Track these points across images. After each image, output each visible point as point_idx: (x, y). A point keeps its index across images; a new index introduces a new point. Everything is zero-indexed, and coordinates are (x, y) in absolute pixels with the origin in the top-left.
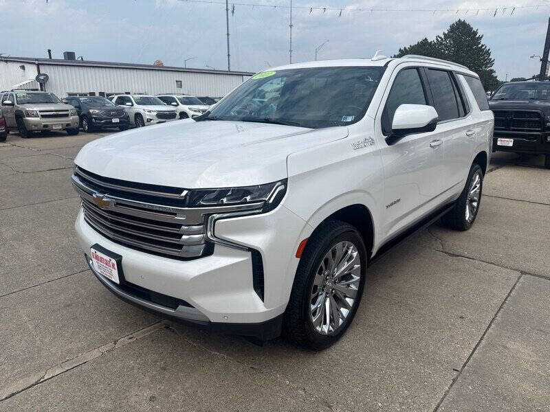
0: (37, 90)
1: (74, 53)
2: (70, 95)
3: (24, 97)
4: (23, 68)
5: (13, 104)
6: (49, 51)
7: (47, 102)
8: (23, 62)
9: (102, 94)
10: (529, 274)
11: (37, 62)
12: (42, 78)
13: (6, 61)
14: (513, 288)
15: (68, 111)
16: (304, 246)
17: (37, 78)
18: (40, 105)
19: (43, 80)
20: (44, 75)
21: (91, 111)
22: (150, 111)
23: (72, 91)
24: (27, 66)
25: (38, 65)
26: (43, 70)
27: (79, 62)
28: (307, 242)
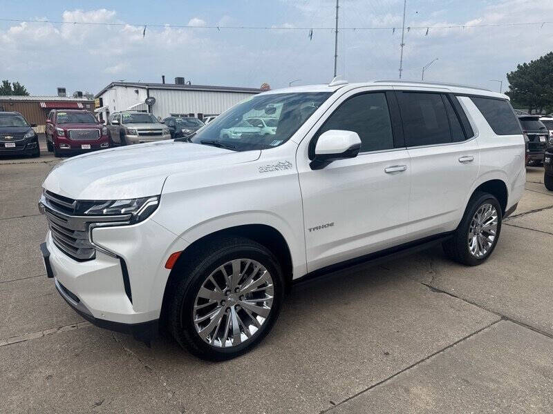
0: (146, 111)
1: (183, 78)
2: (173, 115)
3: (128, 117)
4: (137, 92)
5: (119, 124)
6: (163, 77)
7: (146, 122)
8: (137, 87)
9: (200, 116)
10: (511, 320)
11: (147, 87)
12: (150, 100)
13: (126, 87)
14: (477, 332)
15: (161, 130)
16: (175, 259)
17: (146, 101)
18: (139, 124)
19: (151, 103)
20: (152, 98)
21: (183, 130)
22: (236, 133)
23: (174, 113)
24: (139, 90)
25: (148, 90)
26: (152, 94)
27: (187, 86)
28: (181, 255)
